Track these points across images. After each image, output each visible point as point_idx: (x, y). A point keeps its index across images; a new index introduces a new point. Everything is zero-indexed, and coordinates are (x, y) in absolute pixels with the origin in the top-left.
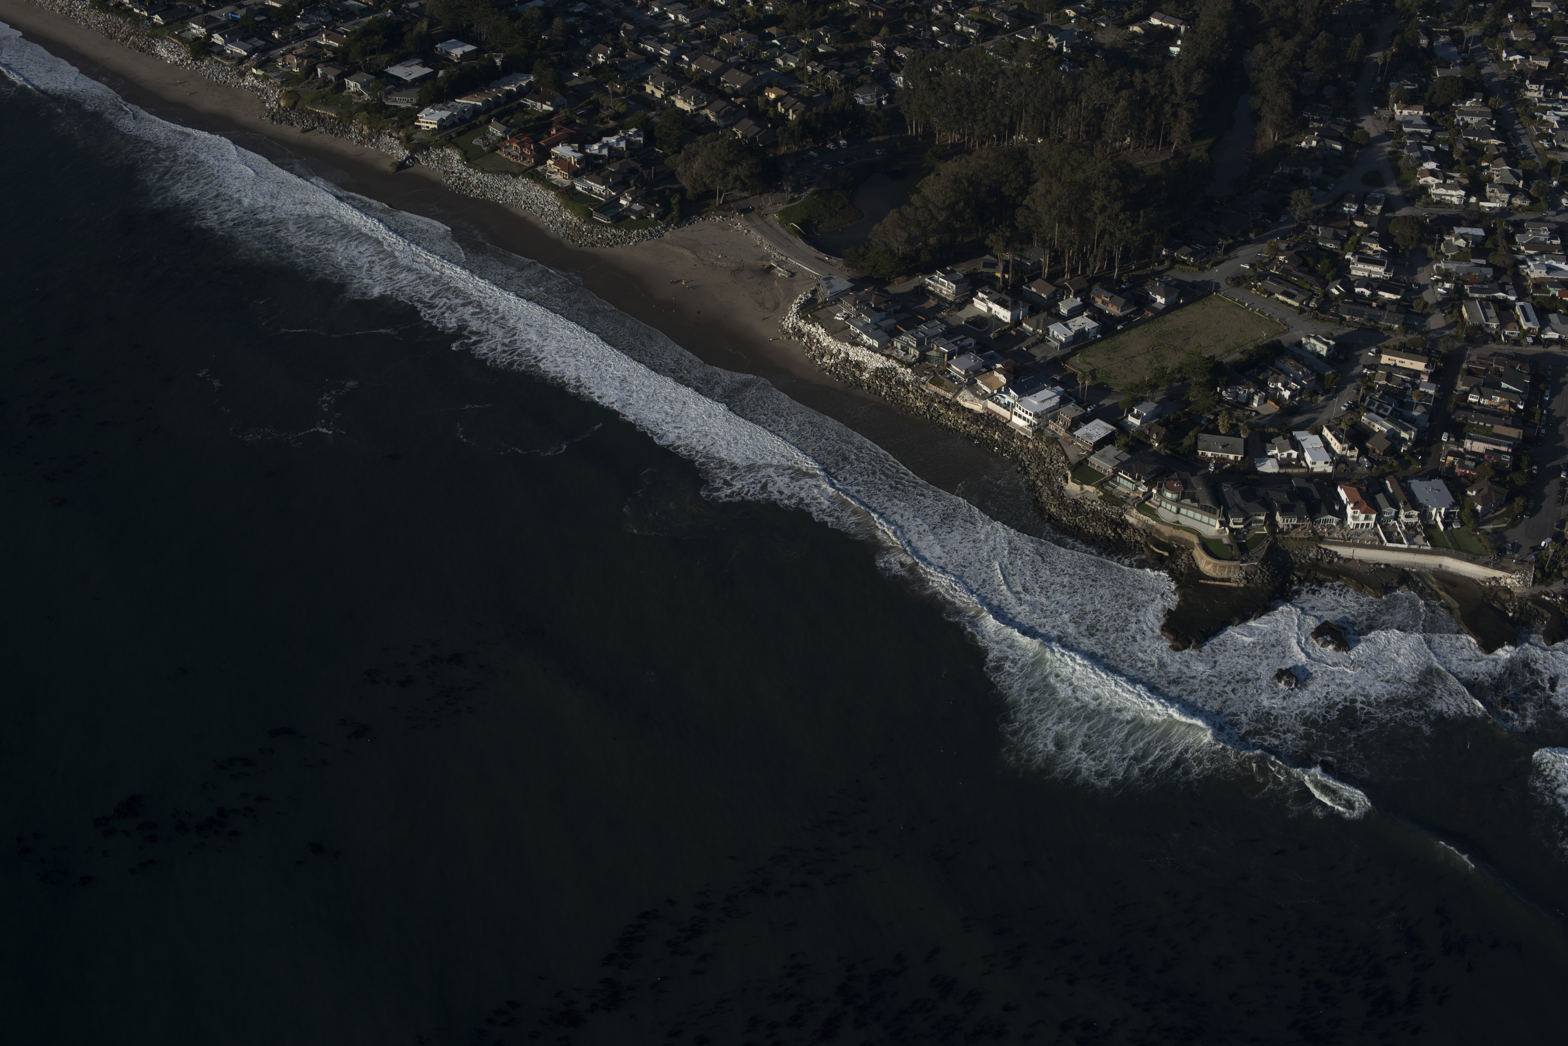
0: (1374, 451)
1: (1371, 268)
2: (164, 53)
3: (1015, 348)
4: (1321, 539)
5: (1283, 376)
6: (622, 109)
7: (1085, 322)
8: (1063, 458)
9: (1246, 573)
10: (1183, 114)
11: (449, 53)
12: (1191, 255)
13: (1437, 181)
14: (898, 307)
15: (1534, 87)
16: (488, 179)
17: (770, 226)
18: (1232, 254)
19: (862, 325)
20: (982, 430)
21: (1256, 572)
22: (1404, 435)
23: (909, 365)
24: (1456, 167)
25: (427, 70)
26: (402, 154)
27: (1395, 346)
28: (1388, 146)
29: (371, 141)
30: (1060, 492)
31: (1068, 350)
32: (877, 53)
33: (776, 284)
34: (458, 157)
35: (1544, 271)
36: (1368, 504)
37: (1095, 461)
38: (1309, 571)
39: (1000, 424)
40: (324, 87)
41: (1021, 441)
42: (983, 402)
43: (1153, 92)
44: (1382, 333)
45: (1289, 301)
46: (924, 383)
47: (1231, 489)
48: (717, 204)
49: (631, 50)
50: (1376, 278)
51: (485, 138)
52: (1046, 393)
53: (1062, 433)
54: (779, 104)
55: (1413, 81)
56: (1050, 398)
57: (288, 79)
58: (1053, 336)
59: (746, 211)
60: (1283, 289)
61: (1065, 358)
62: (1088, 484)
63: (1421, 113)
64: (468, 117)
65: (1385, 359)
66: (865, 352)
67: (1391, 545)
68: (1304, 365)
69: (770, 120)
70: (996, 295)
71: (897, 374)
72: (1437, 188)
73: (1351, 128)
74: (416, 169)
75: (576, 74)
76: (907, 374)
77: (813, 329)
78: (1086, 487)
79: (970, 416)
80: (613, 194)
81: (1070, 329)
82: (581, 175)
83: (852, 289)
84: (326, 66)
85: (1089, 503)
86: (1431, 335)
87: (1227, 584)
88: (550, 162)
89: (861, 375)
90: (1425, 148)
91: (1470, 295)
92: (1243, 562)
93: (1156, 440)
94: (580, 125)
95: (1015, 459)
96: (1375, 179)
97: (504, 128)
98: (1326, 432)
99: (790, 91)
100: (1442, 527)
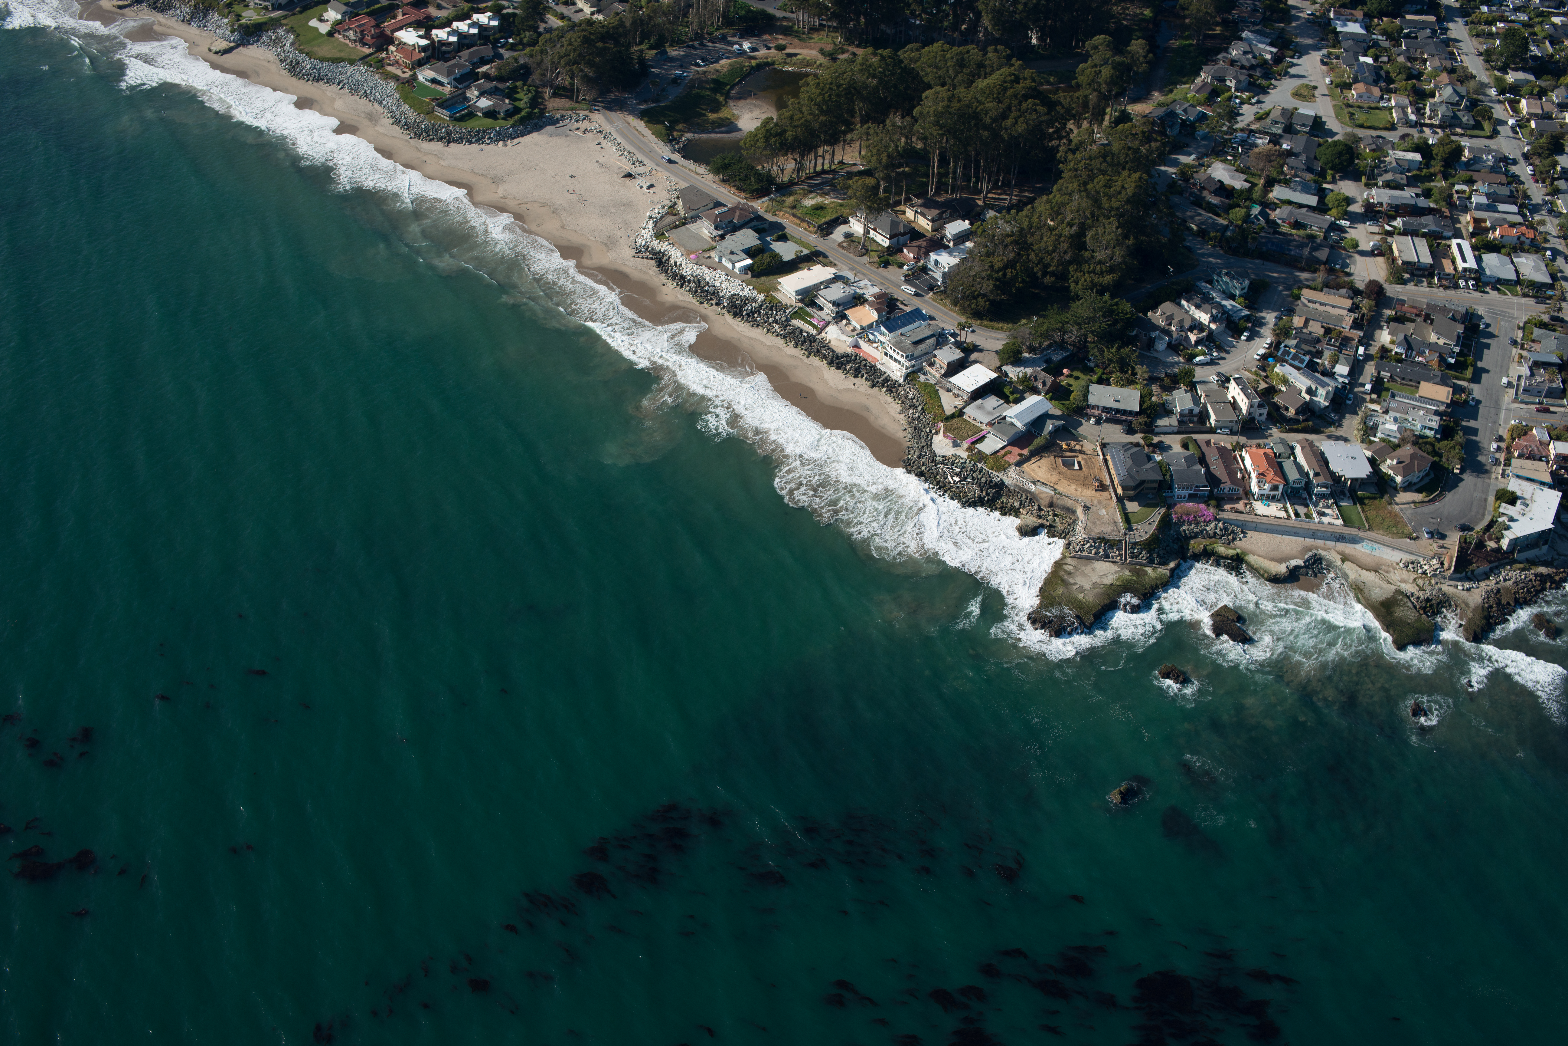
0: (1286, 410)
5: (1187, 318)
8: (936, 408)
9: (1133, 549)
22: (1320, 391)
28: (1322, 56)
36: (1275, 473)
37: (972, 413)
39: (869, 365)
42: (851, 340)
51: (322, 20)
52: (922, 332)
53: (937, 378)
56: (926, 338)
63: (1360, 19)
68: (1213, 306)
77: (667, 249)
80: (460, 86)
81: (955, 257)
82: (425, 64)
85: (961, 461)
88: (392, 48)
92: (1130, 536)
96: (1307, 94)
98: (1233, 386)
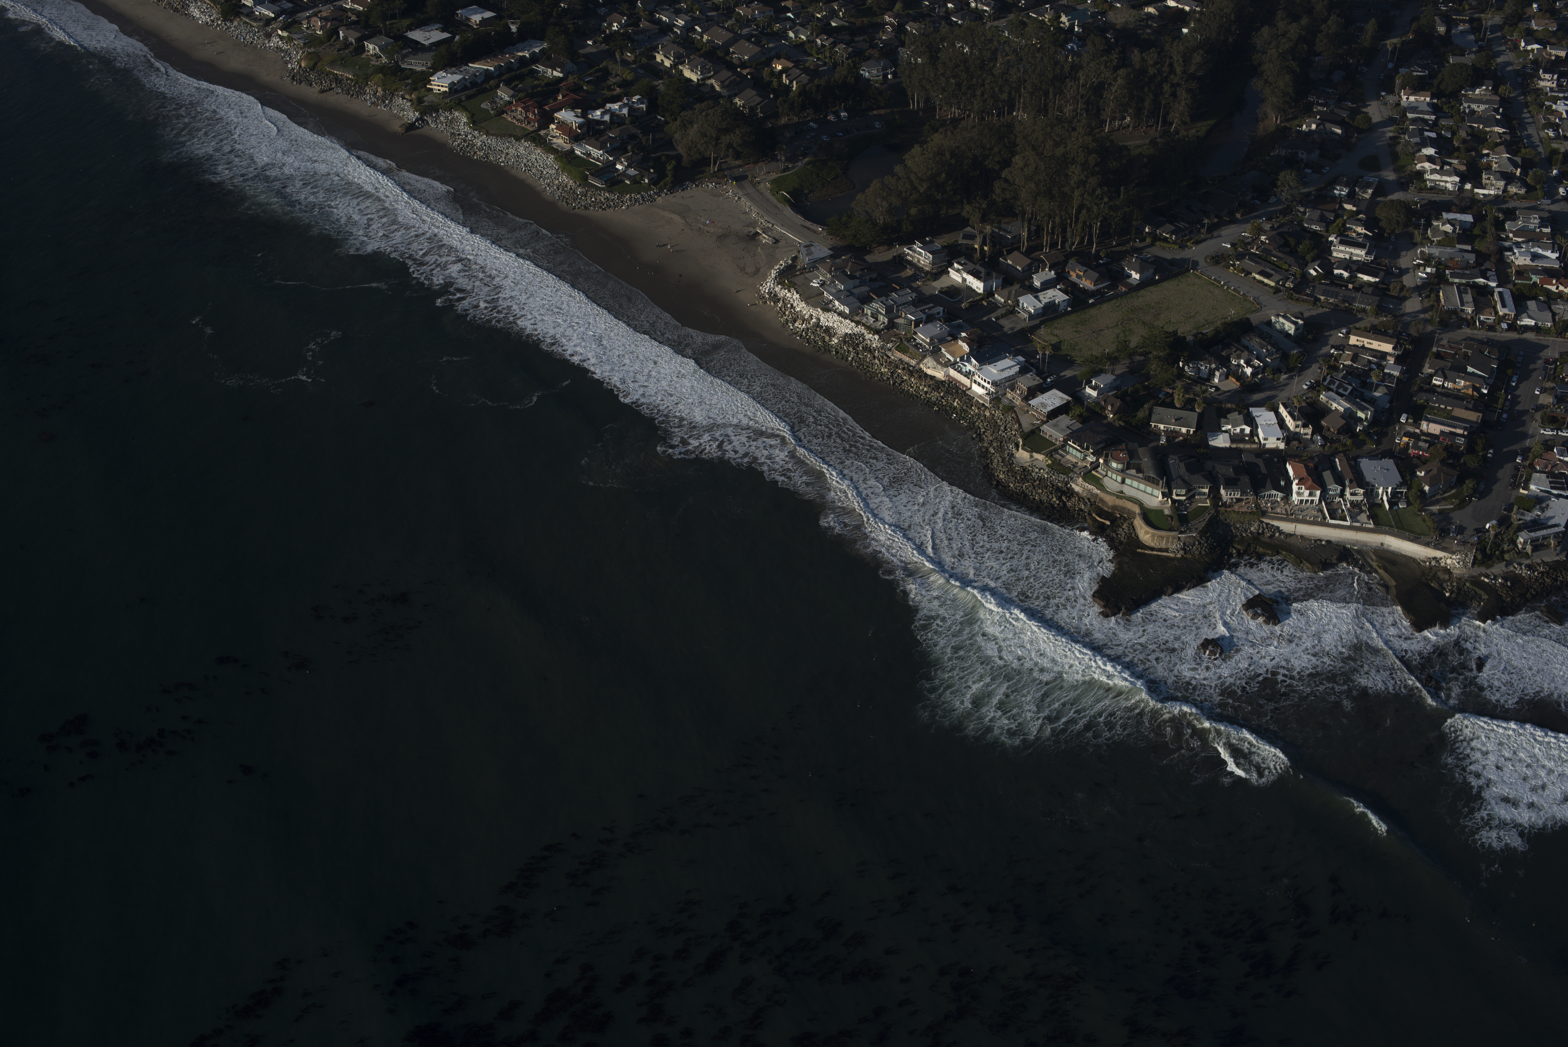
0: (1329, 430)
1: (1352, 250)
2: (196, 13)
3: (985, 319)
4: (1264, 514)
5: (1246, 353)
6: (629, 77)
7: (1056, 295)
8: (1016, 426)
9: (1184, 544)
10: (1182, 94)
11: (469, 19)
12: (1172, 233)
13: (1434, 167)
14: (874, 275)
15: (1547, 76)
16: (492, 141)
17: (762, 194)
18: (1215, 233)
19: (834, 291)
20: (942, 397)
21: (1194, 544)
22: (1361, 414)
23: (877, 332)
24: (1456, 154)
25: (446, 35)
26: (412, 115)
27: (1366, 328)
28: (1390, 131)
29: (384, 102)
30: (1010, 459)
31: (1037, 322)
32: (889, 29)
33: (759, 250)
34: (465, 120)
35: (1528, 259)
36: (1313, 481)
37: (1048, 430)
38: (1249, 545)
39: (960, 391)
40: (345, 49)
41: (979, 408)
42: (945, 369)
43: (1152, 71)
44: (1356, 315)
45: (1266, 281)
46: (890, 350)
47: (1177, 461)
48: (712, 172)
49: (645, 20)
50: (1357, 261)
51: (493, 102)
52: (1007, 362)
53: (1018, 402)
54: (784, 75)
55: (1424, 67)
56: (1010, 368)
57: (311, 41)
58: (1023, 307)
59: (739, 179)
60: (1260, 268)
61: (1033, 329)
62: (1038, 452)
63: (1428, 99)
64: (479, 81)
65: (1353, 340)
66: (836, 317)
67: (1333, 522)
68: (1269, 343)
69: (774, 91)
70: (971, 266)
71: (864, 340)
72: (1431, 174)
73: (1355, 112)
74: (424, 131)
75: (590, 43)
76: (874, 340)
77: (788, 295)
78: (1036, 455)
79: (931, 383)
80: (611, 159)
81: (1040, 301)
82: (581, 139)
83: (831, 256)
84: (348, 29)
85: (1037, 470)
86: (1405, 318)
87: (1164, 554)
88: (552, 126)
89: (830, 340)
90: (1426, 134)
91: (1451, 280)
92: (1181, 533)
93: (1111, 412)
94: (587, 92)
95: (972, 426)
96: (1372, 164)
97: (512, 92)
98: (1282, 410)
99: (797, 64)
100: (1387, 507)
